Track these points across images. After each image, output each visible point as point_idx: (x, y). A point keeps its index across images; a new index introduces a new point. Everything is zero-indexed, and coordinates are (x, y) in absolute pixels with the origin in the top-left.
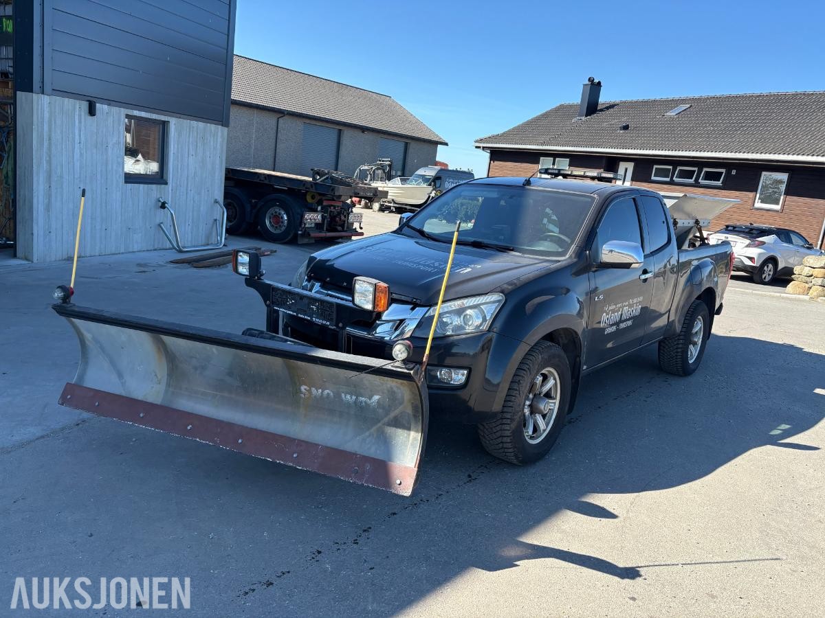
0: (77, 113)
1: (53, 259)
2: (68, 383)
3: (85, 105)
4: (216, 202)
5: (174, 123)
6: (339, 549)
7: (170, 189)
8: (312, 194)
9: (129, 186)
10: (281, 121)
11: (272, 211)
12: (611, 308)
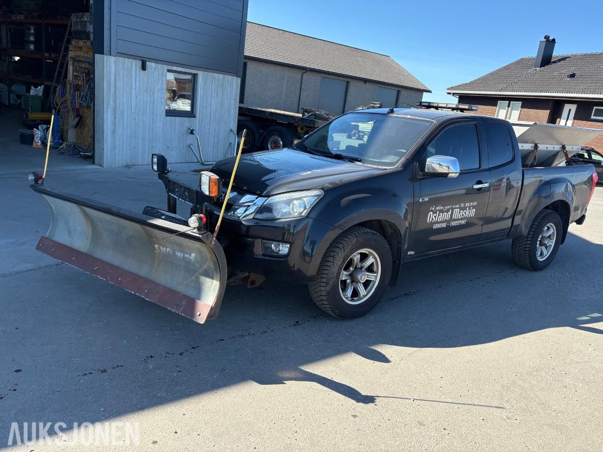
0: (134, 68)
1: (117, 166)
2: (42, 236)
3: (139, 63)
4: (231, 131)
5: (201, 75)
6: (166, 357)
7: (198, 121)
8: (302, 126)
9: (169, 118)
10: (305, 75)
11: (273, 138)
12: (437, 208)
